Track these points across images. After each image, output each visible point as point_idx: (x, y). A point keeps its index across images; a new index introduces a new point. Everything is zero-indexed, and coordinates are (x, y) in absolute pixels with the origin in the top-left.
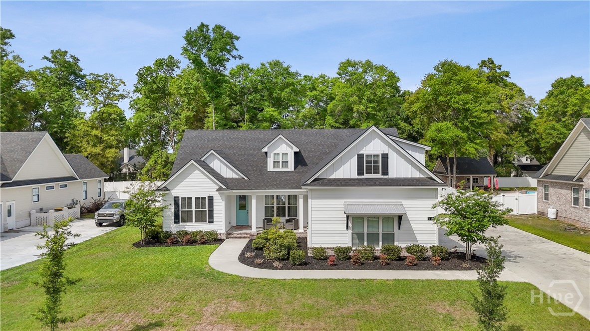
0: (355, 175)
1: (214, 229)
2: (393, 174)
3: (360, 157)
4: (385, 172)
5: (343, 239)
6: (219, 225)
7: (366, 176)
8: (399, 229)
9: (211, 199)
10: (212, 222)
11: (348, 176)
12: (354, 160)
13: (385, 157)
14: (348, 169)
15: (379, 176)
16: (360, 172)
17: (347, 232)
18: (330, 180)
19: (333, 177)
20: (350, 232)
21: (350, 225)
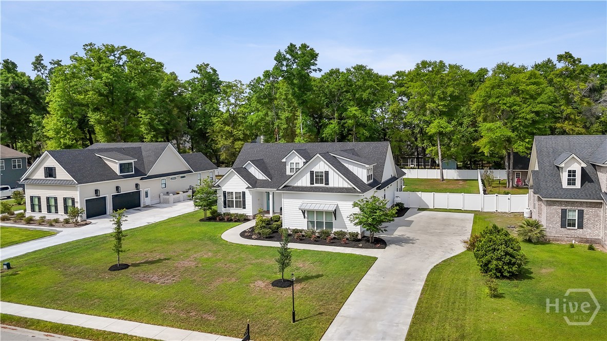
0: (309, 185)
1: (245, 213)
2: (331, 185)
3: (312, 173)
4: (327, 183)
5: (302, 224)
6: (249, 211)
7: (315, 185)
8: (336, 219)
9: (244, 193)
10: (245, 208)
11: (304, 185)
12: (309, 174)
13: (327, 173)
14: (305, 181)
15: (323, 185)
16: (312, 183)
17: (304, 220)
18: (293, 187)
19: (296, 185)
20: (306, 220)
21: (306, 215)
